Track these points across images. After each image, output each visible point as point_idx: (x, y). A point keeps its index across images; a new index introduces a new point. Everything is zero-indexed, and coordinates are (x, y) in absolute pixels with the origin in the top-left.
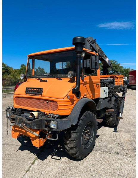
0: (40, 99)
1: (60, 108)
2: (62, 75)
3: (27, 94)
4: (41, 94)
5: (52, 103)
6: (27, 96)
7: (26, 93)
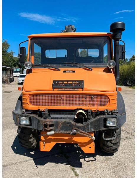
0: (79, 94)
1: (112, 103)
2: (89, 65)
3: (55, 89)
4: (82, 88)
5: (99, 97)
6: (56, 91)
7: (53, 88)
